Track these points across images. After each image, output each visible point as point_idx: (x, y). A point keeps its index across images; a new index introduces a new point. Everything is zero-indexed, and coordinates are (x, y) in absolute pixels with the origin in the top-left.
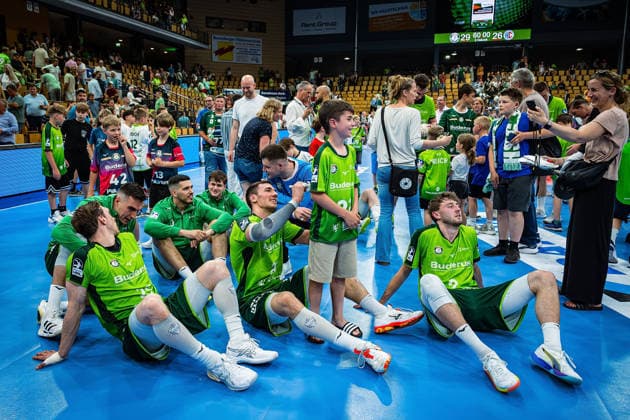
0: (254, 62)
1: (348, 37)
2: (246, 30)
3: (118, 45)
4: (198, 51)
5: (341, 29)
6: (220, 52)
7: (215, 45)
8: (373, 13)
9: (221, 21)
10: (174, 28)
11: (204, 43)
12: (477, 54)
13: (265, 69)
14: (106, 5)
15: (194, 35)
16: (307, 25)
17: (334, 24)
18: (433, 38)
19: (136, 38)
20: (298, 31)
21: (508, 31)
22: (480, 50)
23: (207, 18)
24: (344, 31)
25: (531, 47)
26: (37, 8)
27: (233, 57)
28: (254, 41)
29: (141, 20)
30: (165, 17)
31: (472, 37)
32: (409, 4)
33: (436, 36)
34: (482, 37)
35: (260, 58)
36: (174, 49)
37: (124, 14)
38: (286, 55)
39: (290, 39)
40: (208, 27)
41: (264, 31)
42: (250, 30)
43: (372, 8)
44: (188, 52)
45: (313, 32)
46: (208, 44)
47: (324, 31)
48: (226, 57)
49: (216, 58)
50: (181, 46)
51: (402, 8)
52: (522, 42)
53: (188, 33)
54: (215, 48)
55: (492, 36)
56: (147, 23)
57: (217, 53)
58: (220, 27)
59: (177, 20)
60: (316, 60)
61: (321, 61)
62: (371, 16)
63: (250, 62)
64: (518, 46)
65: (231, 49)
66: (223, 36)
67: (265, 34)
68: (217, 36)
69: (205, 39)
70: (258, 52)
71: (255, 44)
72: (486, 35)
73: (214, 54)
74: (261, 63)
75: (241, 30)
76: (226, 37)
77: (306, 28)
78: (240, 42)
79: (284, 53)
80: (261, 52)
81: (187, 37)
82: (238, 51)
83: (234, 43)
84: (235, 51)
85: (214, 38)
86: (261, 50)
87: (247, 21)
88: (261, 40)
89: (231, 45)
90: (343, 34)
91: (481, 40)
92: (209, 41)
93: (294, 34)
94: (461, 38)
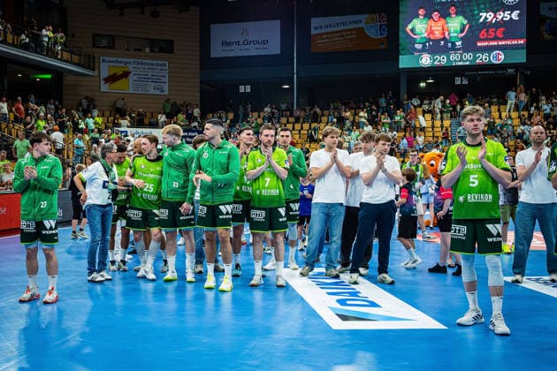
0: (158, 92)
1: (283, 59)
2: (147, 50)
5: (274, 48)
6: (112, 79)
7: (105, 70)
8: (316, 28)
9: (113, 39)
11: (88, 68)
12: (458, 81)
13: (172, 101)
15: (76, 59)
16: (229, 44)
17: (264, 42)
18: (397, 60)
20: (217, 51)
21: (496, 52)
22: (461, 76)
23: (95, 36)
24: (278, 52)
25: (529, 73)
27: (128, 87)
28: (158, 65)
31: (448, 58)
32: (364, 17)
33: (401, 57)
34: (461, 60)
35: (166, 87)
36: (49, 76)
38: (201, 83)
39: (206, 61)
40: (94, 45)
41: (172, 52)
42: (152, 50)
43: (315, 22)
44: (68, 80)
45: (237, 52)
46: (93, 70)
47: (252, 51)
48: (119, 86)
49: (104, 87)
50: (59, 74)
51: (355, 22)
52: (516, 66)
53: (66, 55)
54: (105, 73)
55: (475, 58)
56: (13, 45)
57: (107, 80)
58: (112, 47)
60: (242, 89)
61: (248, 90)
62: (313, 32)
63: (152, 91)
64: (511, 71)
65: (126, 75)
66: (113, 59)
67: (172, 56)
68: (107, 59)
69: (90, 63)
70: (163, 79)
71: (159, 68)
72: (468, 56)
73: (103, 82)
74: (166, 93)
75: (140, 50)
76: (119, 60)
77: (228, 48)
78: (139, 66)
79: (198, 81)
80: (166, 79)
81: (65, 61)
82: (135, 78)
83: (130, 68)
84: (131, 77)
85: (104, 61)
86: (167, 76)
87: (147, 39)
88: (167, 63)
89: (126, 70)
90: (277, 55)
91: (461, 63)
92: (97, 65)
93: (212, 56)
94: (434, 61)
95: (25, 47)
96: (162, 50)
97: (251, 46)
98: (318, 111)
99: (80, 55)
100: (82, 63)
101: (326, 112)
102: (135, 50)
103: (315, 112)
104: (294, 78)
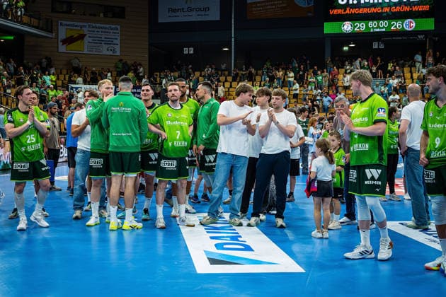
0: (111, 53)
1: (223, 24)
2: (102, 15)
4: (41, 40)
5: (214, 15)
6: (69, 41)
7: (63, 33)
9: (70, 4)
11: (47, 31)
12: (375, 45)
15: (35, 22)
16: (174, 11)
17: (205, 9)
18: (323, 26)
20: (163, 18)
21: (409, 20)
22: (378, 41)
24: (218, 18)
25: (437, 38)
27: (85, 47)
28: (111, 28)
31: (367, 26)
33: (326, 24)
34: (378, 27)
35: (118, 48)
36: (12, 38)
38: (149, 45)
39: (155, 27)
40: (53, 10)
41: (123, 17)
42: (105, 16)
44: (29, 41)
45: (181, 18)
46: (52, 32)
47: (194, 17)
48: (74, 48)
49: (62, 48)
50: (20, 35)
52: (426, 33)
53: (25, 19)
55: (390, 25)
57: (66, 41)
58: (69, 12)
60: (186, 51)
61: (192, 52)
62: (249, 1)
63: (105, 52)
64: (421, 37)
65: (82, 37)
66: (72, 23)
67: (123, 20)
68: (64, 22)
69: (49, 27)
70: (115, 41)
71: (112, 31)
72: (384, 24)
73: (60, 44)
74: (118, 54)
75: (95, 15)
76: (76, 24)
77: (174, 14)
78: (93, 29)
79: (147, 43)
80: (118, 42)
81: (25, 24)
82: (91, 40)
83: (85, 30)
84: (87, 39)
85: (61, 24)
86: (119, 38)
87: (101, 6)
88: (119, 27)
89: (81, 32)
90: (217, 21)
91: (378, 30)
92: (55, 28)
93: (160, 21)
94: (355, 27)
96: (114, 16)
97: (194, 13)
98: (253, 71)
99: (39, 19)
100: (41, 25)
101: (260, 72)
102: (90, 15)
103: (251, 72)
104: (231, 41)
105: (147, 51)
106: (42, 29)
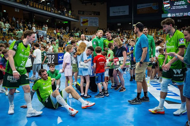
0: (96, 26)
1: (129, 16)
2: (93, 14)
3: (47, 21)
4: (75, 22)
5: (127, 13)
6: (83, 22)
8: (138, 7)
9: (84, 12)
10: (66, 15)
11: (77, 20)
12: (178, 21)
14: (42, 8)
15: (74, 17)
16: (115, 12)
17: (124, 12)
19: (53, 19)
20: (111, 14)
22: (179, 19)
23: (79, 11)
26: (18, 10)
27: (88, 24)
28: (96, 18)
29: (55, 13)
30: (63, 11)
31: (176, 15)
32: (152, 4)
33: (162, 15)
34: (180, 15)
35: (98, 24)
36: (67, 22)
37: (49, 11)
38: (107, 23)
40: (79, 14)
42: (94, 15)
43: (138, 6)
44: (72, 23)
45: (117, 15)
46: (79, 20)
47: (121, 14)
48: (85, 24)
49: (82, 25)
50: (69, 21)
51: (149, 5)
53: (71, 16)
54: (82, 20)
55: (183, 14)
56: (57, 14)
57: (82, 23)
58: (83, 14)
59: (68, 12)
60: (118, 24)
61: (120, 25)
62: (138, 8)
63: (94, 26)
65: (87, 21)
66: (84, 17)
67: (99, 16)
68: (82, 17)
69: (78, 18)
70: (97, 22)
72: (181, 14)
73: (81, 23)
74: (98, 26)
76: (86, 17)
78: (91, 19)
79: (107, 22)
80: (98, 22)
81: (71, 18)
83: (88, 19)
84: (89, 22)
87: (93, 12)
88: (98, 18)
91: (179, 16)
92: (79, 19)
93: (110, 16)
94: (172, 15)
95: (60, 14)
96: (97, 15)
99: (75, 16)
100: (76, 18)
102: (90, 15)
104: (132, 21)
105: (106, 25)
106: (76, 19)
